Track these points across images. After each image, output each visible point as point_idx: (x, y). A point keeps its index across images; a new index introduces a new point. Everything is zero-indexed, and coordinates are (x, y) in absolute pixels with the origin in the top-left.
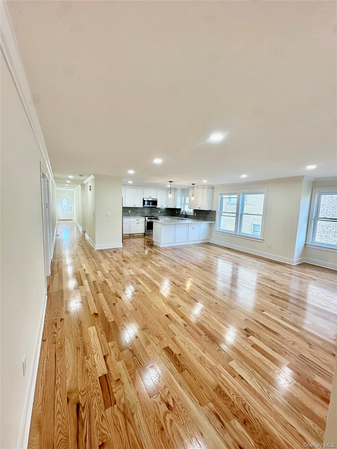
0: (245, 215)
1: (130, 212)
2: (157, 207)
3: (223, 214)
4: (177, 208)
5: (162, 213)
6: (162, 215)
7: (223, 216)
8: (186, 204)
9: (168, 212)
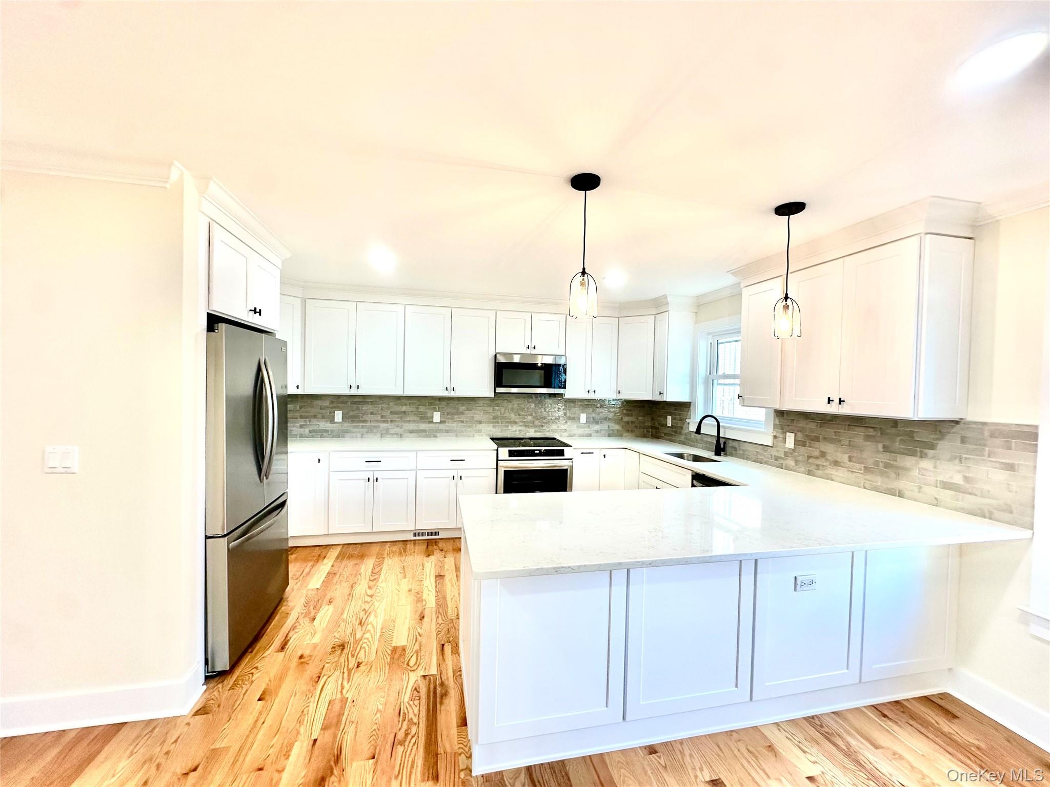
1: (437, 417)
2: (567, 396)
4: (670, 397)
5: (597, 423)
6: (597, 431)
8: (721, 381)
9: (626, 419)
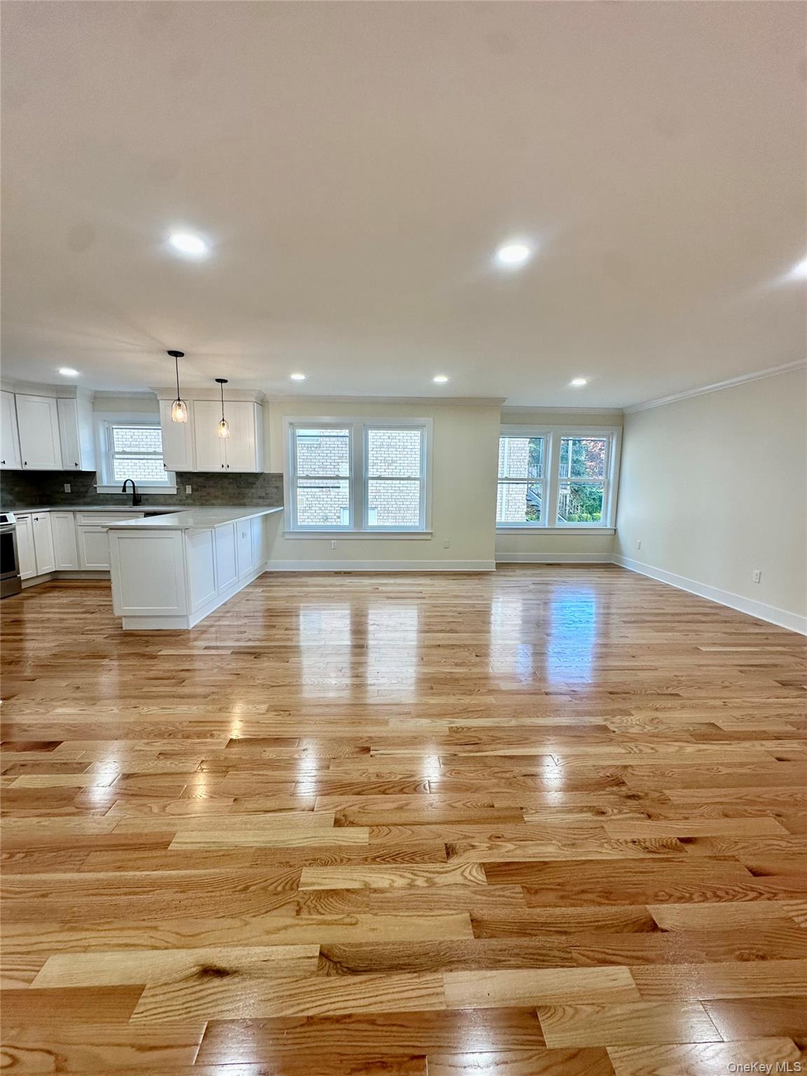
0: (375, 481)
3: (301, 482)
7: (302, 489)
